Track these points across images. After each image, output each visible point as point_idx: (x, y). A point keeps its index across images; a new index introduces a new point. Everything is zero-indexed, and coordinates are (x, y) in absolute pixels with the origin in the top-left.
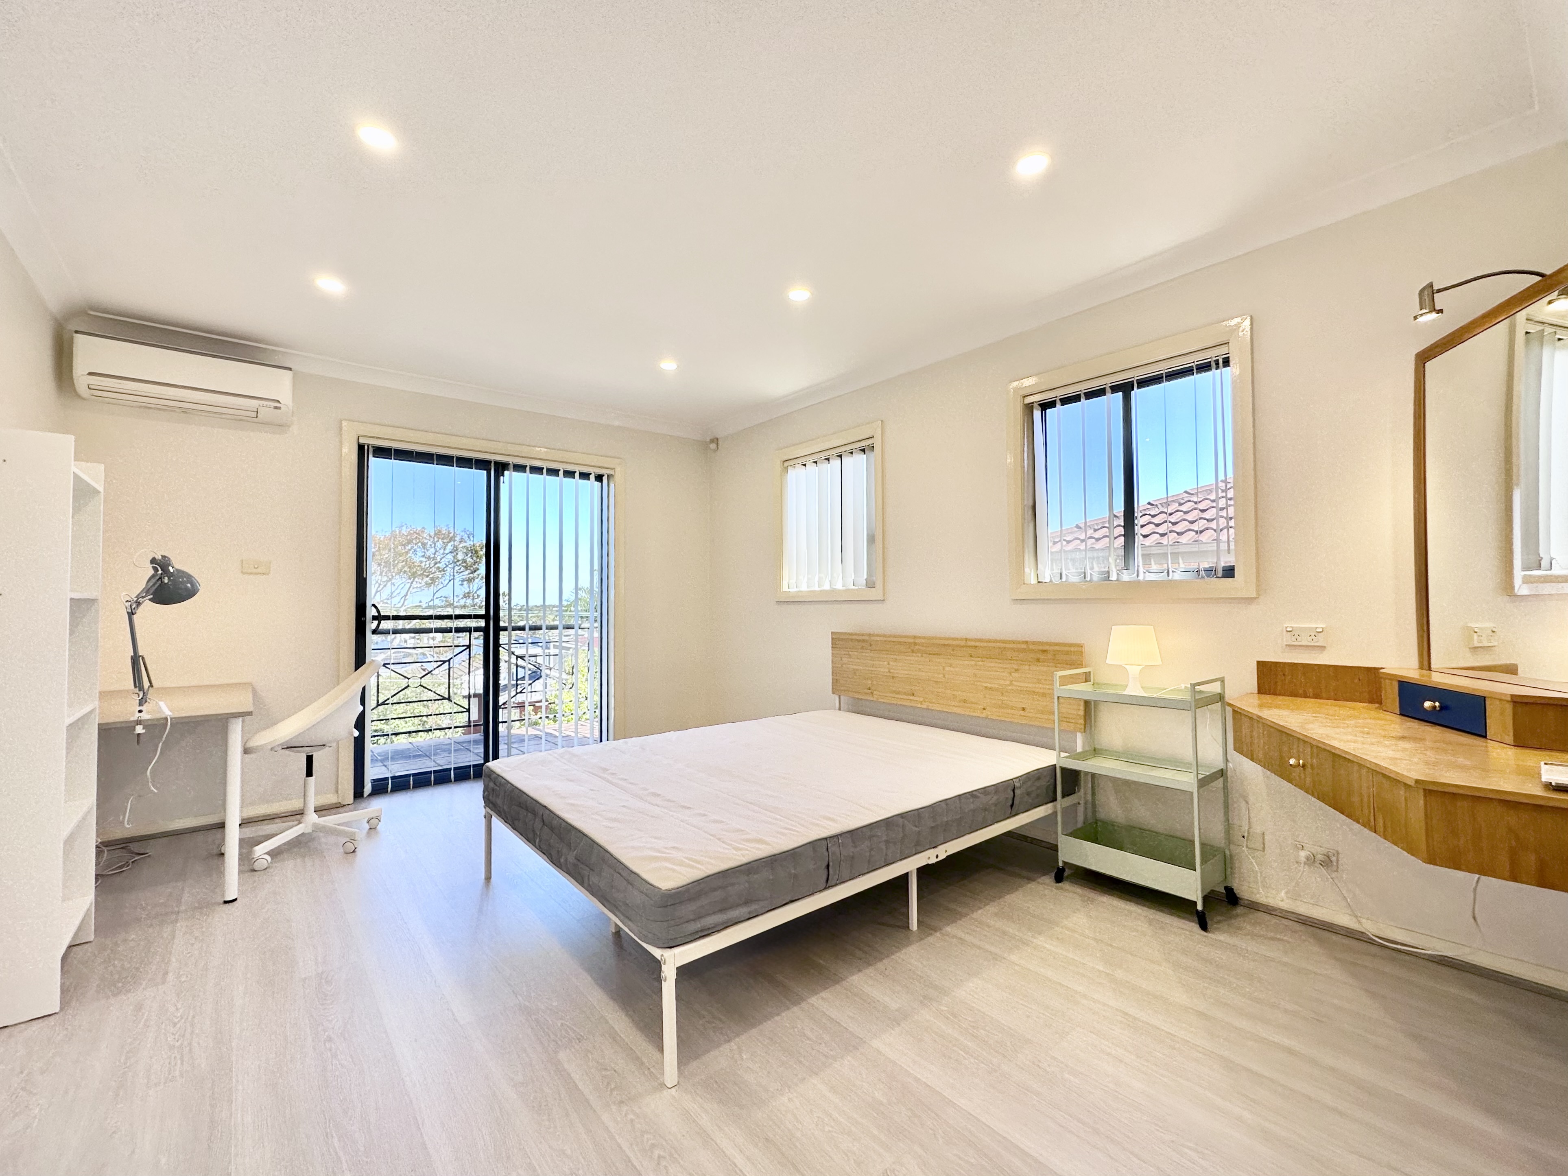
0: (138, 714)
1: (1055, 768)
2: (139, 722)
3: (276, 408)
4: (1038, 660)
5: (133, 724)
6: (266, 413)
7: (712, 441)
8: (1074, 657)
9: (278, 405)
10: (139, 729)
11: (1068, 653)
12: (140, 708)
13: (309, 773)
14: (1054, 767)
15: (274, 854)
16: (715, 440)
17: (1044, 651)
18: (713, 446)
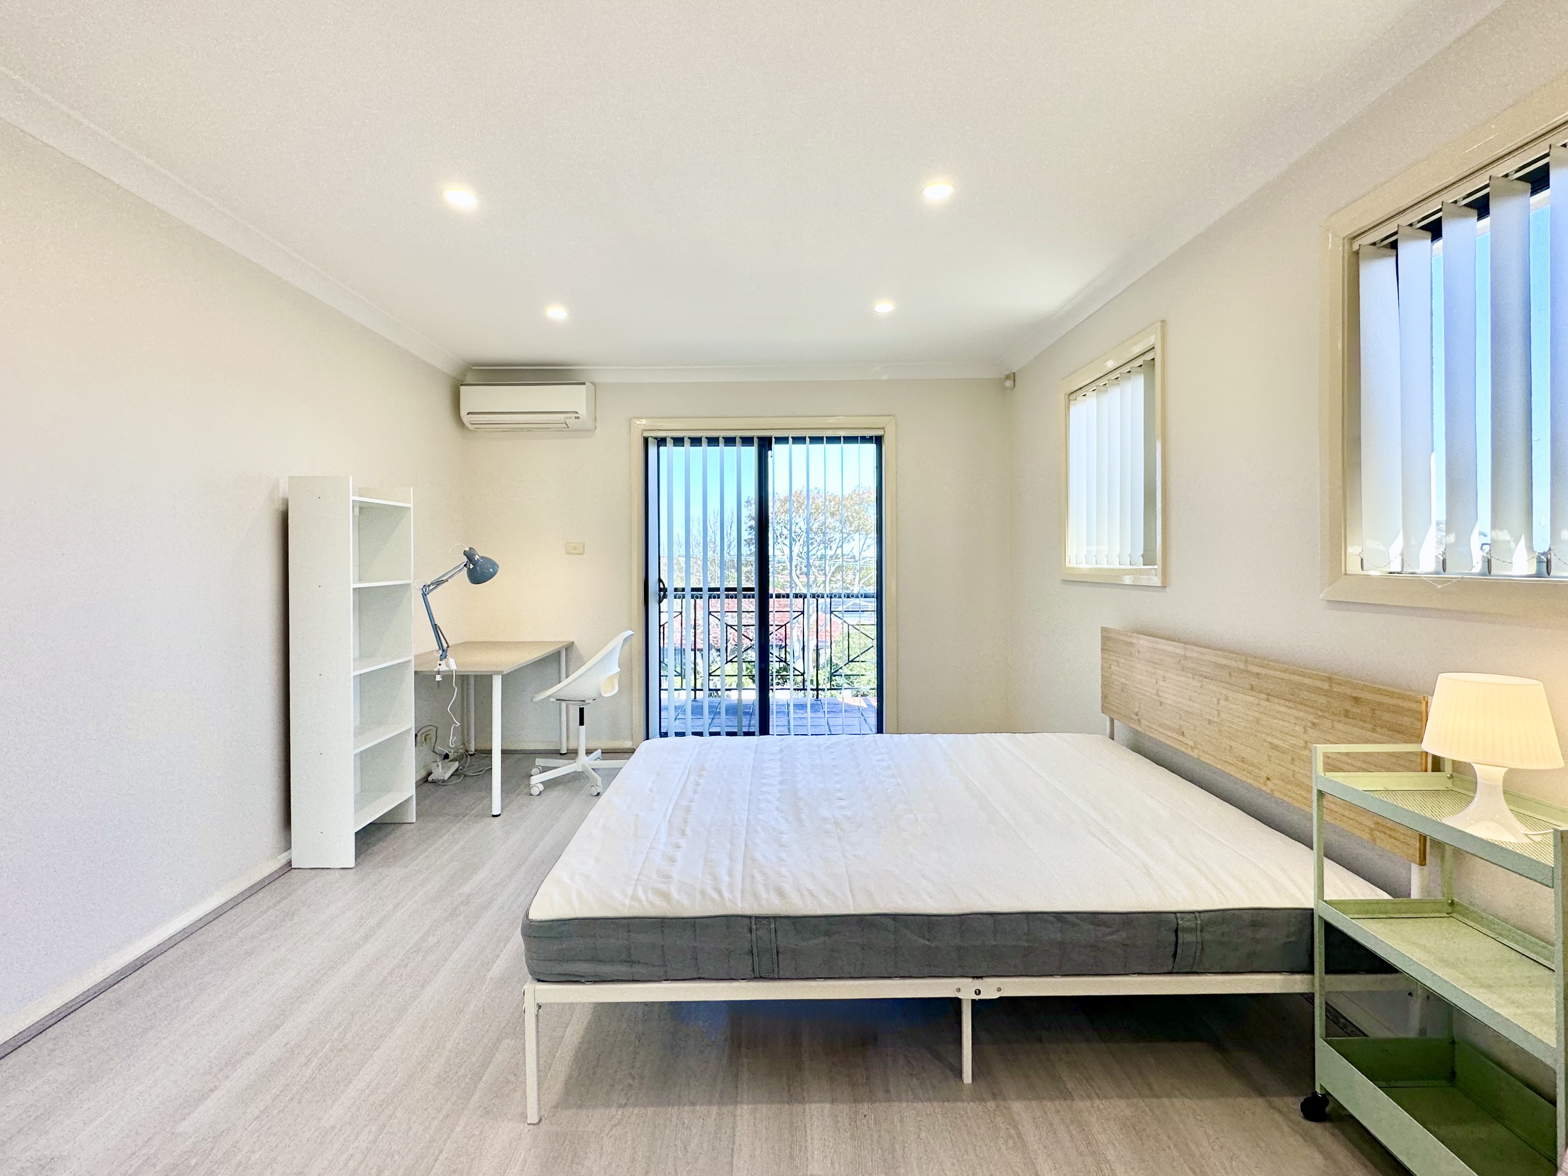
0: (438, 667)
1: (1312, 914)
2: (439, 673)
3: (576, 418)
4: (1347, 714)
5: (434, 674)
6: (572, 422)
7: (1007, 377)
8: (1406, 720)
9: (577, 415)
10: (438, 678)
11: (1398, 711)
12: (441, 662)
13: (582, 723)
14: (1309, 913)
15: (549, 785)
16: (1012, 377)
17: (1356, 700)
18: (1009, 383)
